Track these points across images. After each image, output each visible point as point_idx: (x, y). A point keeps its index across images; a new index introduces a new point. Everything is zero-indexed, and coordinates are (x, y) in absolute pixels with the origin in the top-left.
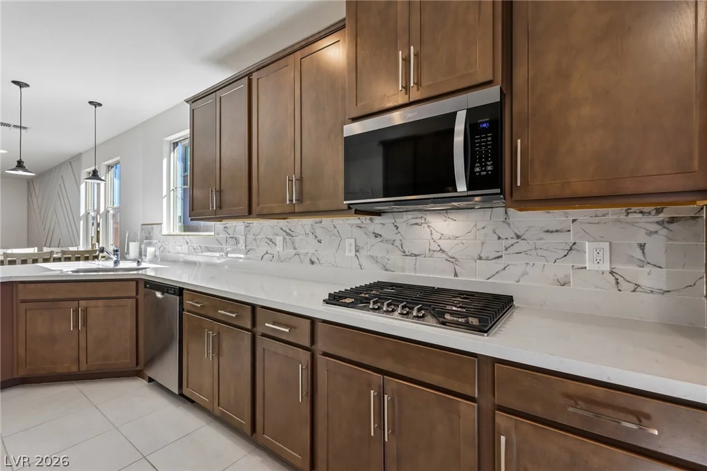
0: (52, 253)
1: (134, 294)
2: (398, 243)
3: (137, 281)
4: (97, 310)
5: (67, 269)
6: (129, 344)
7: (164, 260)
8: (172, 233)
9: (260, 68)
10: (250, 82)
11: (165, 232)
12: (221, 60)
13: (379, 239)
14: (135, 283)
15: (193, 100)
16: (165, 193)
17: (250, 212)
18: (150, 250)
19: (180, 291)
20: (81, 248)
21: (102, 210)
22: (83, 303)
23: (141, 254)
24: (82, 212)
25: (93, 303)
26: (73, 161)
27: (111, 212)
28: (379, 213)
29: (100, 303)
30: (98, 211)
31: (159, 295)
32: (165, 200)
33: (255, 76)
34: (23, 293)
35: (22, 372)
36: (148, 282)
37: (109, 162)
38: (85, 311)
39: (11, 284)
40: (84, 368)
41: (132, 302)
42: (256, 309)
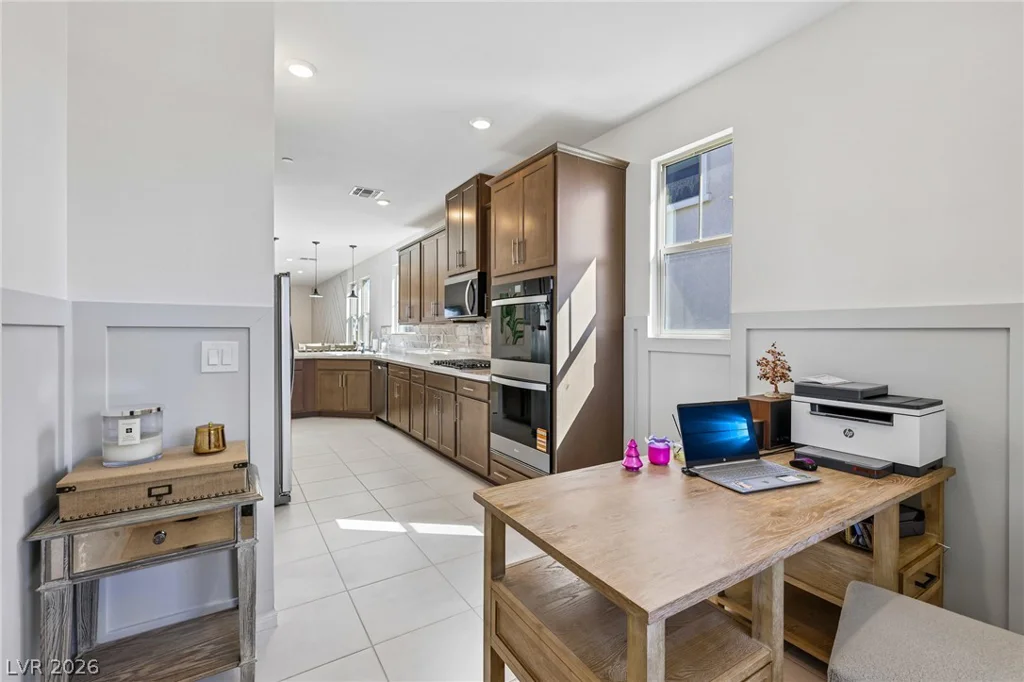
0: (330, 346)
1: (369, 368)
3: (371, 361)
4: (352, 376)
5: (339, 354)
6: (366, 397)
7: (392, 352)
8: (397, 332)
9: (425, 239)
10: (421, 245)
11: (393, 332)
12: (417, 224)
14: (369, 362)
15: (401, 250)
16: (393, 304)
17: (421, 320)
18: (384, 344)
19: (387, 364)
20: (347, 344)
21: (360, 315)
22: (344, 372)
23: (379, 347)
24: (348, 317)
25: (350, 372)
26: (342, 275)
27: (366, 316)
28: (469, 322)
29: (353, 372)
30: (357, 315)
31: (379, 367)
32: (393, 309)
33: (423, 243)
34: (319, 365)
35: (319, 409)
36: (375, 361)
37: (364, 278)
38: (346, 377)
39: (314, 360)
40: (346, 409)
41: (368, 373)
42: (410, 369)
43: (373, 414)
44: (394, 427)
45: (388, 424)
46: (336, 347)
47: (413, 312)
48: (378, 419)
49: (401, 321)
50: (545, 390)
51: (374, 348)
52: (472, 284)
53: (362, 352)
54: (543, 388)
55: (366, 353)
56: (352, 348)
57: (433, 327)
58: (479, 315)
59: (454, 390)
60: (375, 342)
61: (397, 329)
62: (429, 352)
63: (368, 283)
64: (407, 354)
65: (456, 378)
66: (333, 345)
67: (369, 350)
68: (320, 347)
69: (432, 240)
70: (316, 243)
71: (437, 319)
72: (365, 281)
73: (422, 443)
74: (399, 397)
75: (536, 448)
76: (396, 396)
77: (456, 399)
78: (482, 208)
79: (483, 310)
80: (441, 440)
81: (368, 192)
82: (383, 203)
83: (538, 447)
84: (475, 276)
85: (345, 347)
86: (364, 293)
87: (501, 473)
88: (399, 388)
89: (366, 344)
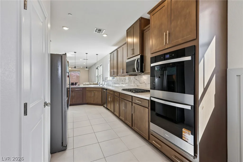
1: (101, 90)
2: (139, 81)
3: (102, 88)
4: (96, 93)
5: (93, 86)
6: (100, 99)
7: (108, 85)
9: (118, 48)
10: (117, 50)
11: (108, 79)
12: (115, 45)
13: (137, 80)
14: (101, 88)
15: (111, 54)
16: (108, 71)
17: (117, 75)
19: (107, 89)
22: (94, 91)
23: (105, 84)
24: (97, 75)
25: (96, 91)
26: (95, 64)
27: (101, 75)
28: (136, 75)
30: (99, 75)
31: (104, 90)
32: (108, 73)
33: (118, 50)
34: (87, 89)
35: (87, 102)
36: (103, 88)
37: (101, 64)
38: (95, 93)
39: (85, 88)
40: (94, 103)
41: (101, 92)
42: (114, 92)
43: (102, 104)
44: (109, 110)
45: (107, 108)
46: (93, 84)
47: (115, 73)
48: (104, 106)
49: (111, 76)
50: (190, 109)
51: (103, 84)
52: (137, 60)
53: (100, 85)
54: (189, 108)
55: (101, 86)
56: (97, 84)
57: (121, 77)
58: (141, 72)
59: (131, 101)
60: (103, 82)
61: (110, 78)
62: (119, 85)
63: (101, 66)
64: (112, 86)
65: (132, 96)
66: (92, 83)
67: (102, 85)
68: (89, 84)
69: (121, 48)
70: (87, 54)
71: (123, 74)
72: (101, 65)
73: (118, 117)
74: (110, 100)
75: (182, 138)
76: (109, 100)
77: (132, 105)
78: (142, 30)
79: (142, 70)
80: (126, 119)
81: (100, 30)
82: (105, 36)
83: (183, 138)
84: (139, 57)
85: (95, 84)
86: (101, 69)
87: (156, 142)
88: (110, 97)
89: (101, 83)
